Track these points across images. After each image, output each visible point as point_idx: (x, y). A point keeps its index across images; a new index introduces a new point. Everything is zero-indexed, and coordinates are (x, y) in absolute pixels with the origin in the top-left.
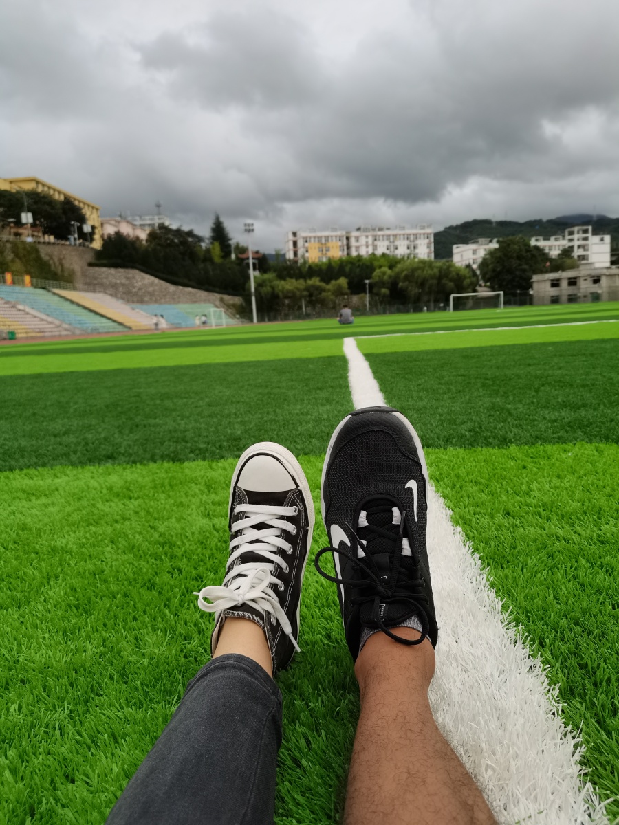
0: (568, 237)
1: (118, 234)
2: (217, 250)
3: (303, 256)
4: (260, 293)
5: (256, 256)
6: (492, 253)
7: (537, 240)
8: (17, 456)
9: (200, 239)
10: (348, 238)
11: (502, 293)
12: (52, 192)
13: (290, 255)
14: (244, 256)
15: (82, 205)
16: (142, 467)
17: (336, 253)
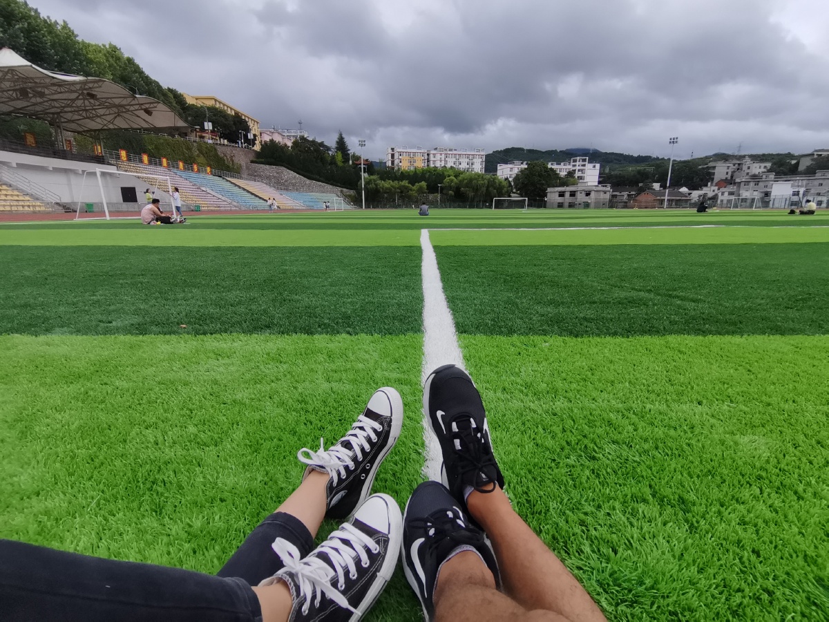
0: (572, 164)
1: (272, 141)
2: (339, 157)
3: (398, 165)
4: (367, 188)
5: (366, 163)
6: (522, 171)
7: (552, 164)
8: (208, 322)
9: (328, 149)
10: (428, 155)
11: (527, 199)
12: (226, 108)
13: (389, 164)
14: (358, 162)
15: (247, 119)
16: (288, 337)
17: (420, 164)
